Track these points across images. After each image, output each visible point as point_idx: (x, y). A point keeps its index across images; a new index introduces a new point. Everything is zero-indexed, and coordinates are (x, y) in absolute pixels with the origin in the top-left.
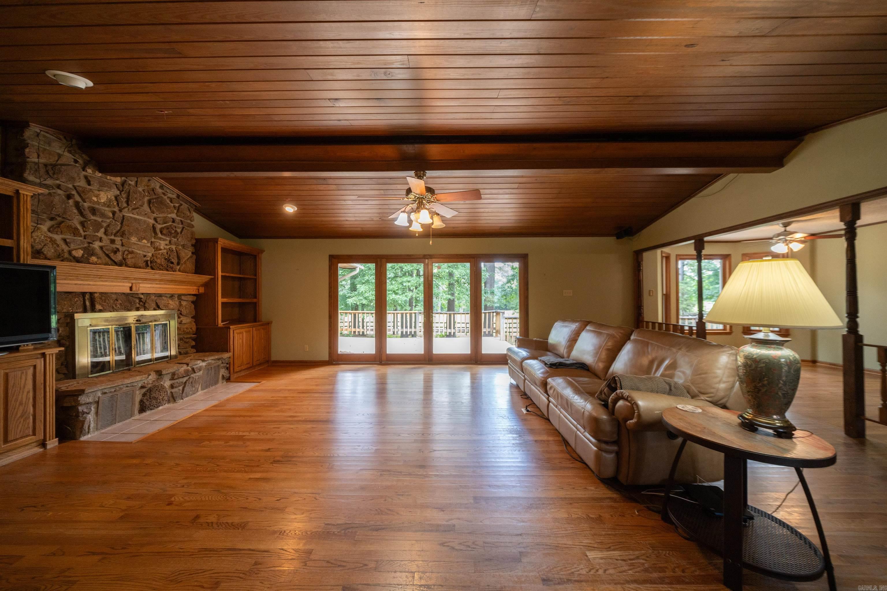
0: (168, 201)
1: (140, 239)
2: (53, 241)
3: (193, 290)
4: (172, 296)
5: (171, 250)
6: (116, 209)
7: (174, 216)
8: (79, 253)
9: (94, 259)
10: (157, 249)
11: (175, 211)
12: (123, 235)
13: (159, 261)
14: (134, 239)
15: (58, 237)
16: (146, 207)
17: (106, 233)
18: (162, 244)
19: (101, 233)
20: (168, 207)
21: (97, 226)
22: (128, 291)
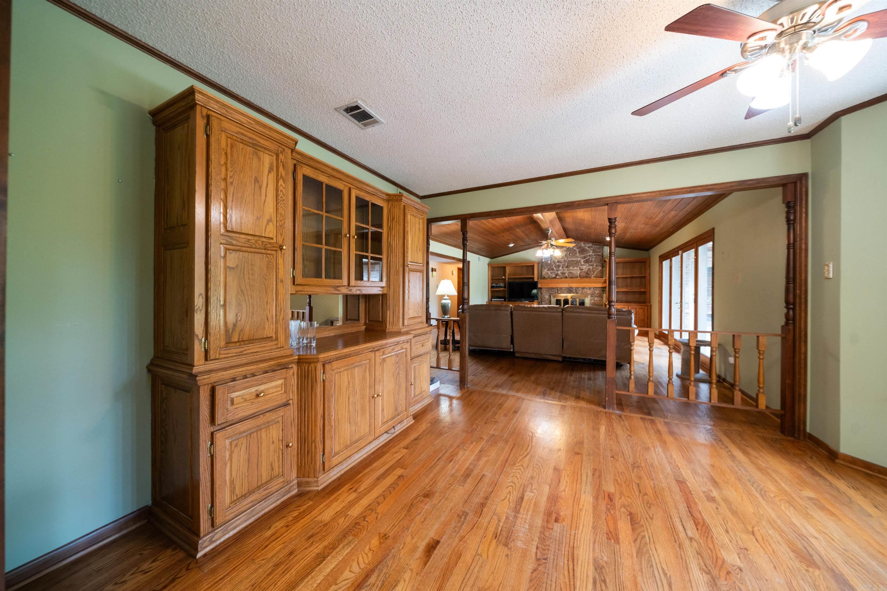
0: (587, 248)
1: (573, 267)
2: (547, 273)
3: (600, 285)
4: (590, 288)
5: (589, 269)
6: (566, 259)
7: (591, 254)
8: (554, 276)
9: (558, 277)
10: (581, 270)
11: (592, 251)
12: (567, 267)
13: (582, 274)
14: (571, 268)
15: (549, 272)
16: (578, 254)
17: (562, 268)
18: (585, 267)
19: (561, 268)
20: (586, 251)
21: (559, 266)
22: (568, 286)
